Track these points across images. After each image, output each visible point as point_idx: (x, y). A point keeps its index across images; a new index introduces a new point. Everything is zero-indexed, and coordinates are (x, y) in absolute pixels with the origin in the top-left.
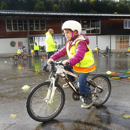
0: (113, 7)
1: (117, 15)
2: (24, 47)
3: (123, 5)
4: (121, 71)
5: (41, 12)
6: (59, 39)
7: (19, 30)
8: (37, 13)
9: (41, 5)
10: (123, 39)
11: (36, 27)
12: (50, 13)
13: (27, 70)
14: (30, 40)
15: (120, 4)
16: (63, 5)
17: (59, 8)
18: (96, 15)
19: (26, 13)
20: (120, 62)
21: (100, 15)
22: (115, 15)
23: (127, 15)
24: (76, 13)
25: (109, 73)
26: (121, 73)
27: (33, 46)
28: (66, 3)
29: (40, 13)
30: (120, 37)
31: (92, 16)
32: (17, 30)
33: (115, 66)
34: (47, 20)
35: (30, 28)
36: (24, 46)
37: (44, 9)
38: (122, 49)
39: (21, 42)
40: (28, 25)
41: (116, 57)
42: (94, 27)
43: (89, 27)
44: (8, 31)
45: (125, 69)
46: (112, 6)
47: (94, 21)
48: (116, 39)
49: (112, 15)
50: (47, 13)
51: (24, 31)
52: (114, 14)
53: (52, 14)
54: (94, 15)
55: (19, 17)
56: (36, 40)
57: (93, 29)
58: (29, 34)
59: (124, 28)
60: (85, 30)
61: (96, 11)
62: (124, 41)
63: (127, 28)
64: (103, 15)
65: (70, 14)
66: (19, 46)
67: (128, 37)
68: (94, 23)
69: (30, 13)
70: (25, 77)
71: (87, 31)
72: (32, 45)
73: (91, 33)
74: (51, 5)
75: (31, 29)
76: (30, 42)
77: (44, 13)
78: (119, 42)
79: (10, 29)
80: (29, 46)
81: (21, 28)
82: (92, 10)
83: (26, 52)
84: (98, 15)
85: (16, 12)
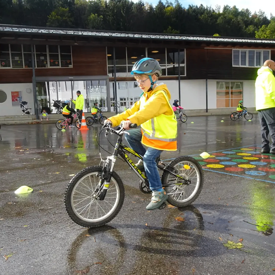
0: (211, 23)
1: (219, 40)
2: (25, 103)
3: (231, 19)
4: (226, 152)
5: (61, 30)
6: (102, 87)
7: (13, 65)
8: (53, 31)
9: (62, 15)
10: (232, 88)
11: (52, 61)
12: (81, 31)
14: (37, 88)
15: (225, 17)
16: (109, 16)
17: (101, 23)
18: (177, 38)
19: (29, 31)
20: (227, 133)
21: (184, 38)
22: (215, 39)
23: (239, 39)
24: (135, 34)
25: (205, 155)
26: (226, 155)
27: (44, 101)
28: (115, 11)
29: (61, 31)
30: (225, 82)
31: (168, 39)
32: (10, 66)
33: (216, 142)
34: (74, 47)
35: (37, 61)
36: (24, 100)
37: (70, 23)
38: (230, 107)
39: (18, 92)
40: (33, 57)
41: (219, 124)
42: (174, 63)
43: (162, 62)
45: (233, 147)
46: (209, 21)
47: (174, 51)
48: (217, 88)
49: (208, 39)
50: (76, 32)
51: (24, 68)
52: (212, 38)
53: (85, 33)
54: (173, 37)
55: (14, 38)
56: (51, 88)
57: (171, 66)
58: (36, 76)
59: (233, 66)
61: (177, 30)
62: (233, 91)
63: (238, 66)
64: (192, 38)
65: (123, 35)
66: (13, 100)
67: (242, 83)
68: (172, 54)
69: (38, 30)
72: (42, 99)
73: (167, 76)
74: (85, 14)
75: (41, 64)
76: (37, 93)
77: (69, 30)
78: (225, 94)
80: (36, 100)
81: (19, 62)
82: (168, 27)
83: (28, 113)
84: (181, 38)
85: (6, 26)
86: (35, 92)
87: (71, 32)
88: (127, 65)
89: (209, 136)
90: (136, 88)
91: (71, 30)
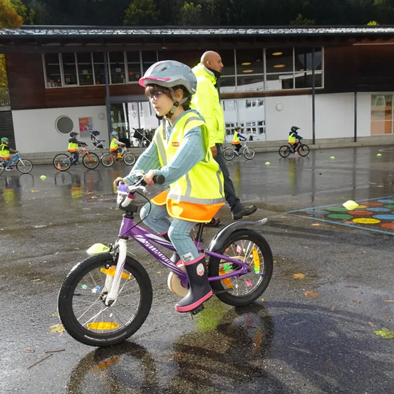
0: (363, 6)
1: (376, 30)
2: (96, 133)
4: (383, 201)
5: (144, 29)
7: (80, 82)
8: (132, 31)
9: (145, 8)
11: (131, 74)
12: (171, 29)
13: (104, 201)
14: (112, 113)
16: (211, 5)
17: (199, 15)
18: (310, 31)
19: (101, 33)
20: (387, 173)
21: (322, 31)
22: (370, 30)
24: (248, 29)
25: (350, 205)
26: (384, 205)
29: (143, 31)
30: (387, 97)
31: (297, 33)
32: (76, 83)
33: (368, 186)
34: (162, 52)
36: (95, 129)
37: (155, 19)
38: (392, 133)
39: (87, 119)
40: (106, 69)
41: (374, 159)
42: (305, 70)
43: (288, 68)
44: (49, 85)
47: (305, 51)
48: (372, 104)
49: (359, 30)
50: (164, 30)
51: (95, 85)
52: (366, 28)
53: (176, 32)
54: (305, 31)
55: (81, 44)
56: (130, 112)
57: (301, 74)
58: (110, 95)
60: (278, 79)
61: (311, 19)
64: (333, 31)
65: (230, 32)
66: (81, 130)
68: (303, 55)
69: (112, 31)
70: (96, 221)
71: (283, 82)
72: (119, 128)
73: (294, 89)
75: (117, 78)
76: (112, 119)
77: (154, 29)
78: (384, 114)
79: (56, 79)
80: (111, 129)
81: (88, 77)
82: (298, 16)
83: (101, 147)
84: (317, 31)
85: (71, 28)
86: (109, 117)
87: (157, 32)
88: (236, 76)
89: (358, 178)
90: (249, 108)
91: (157, 29)
